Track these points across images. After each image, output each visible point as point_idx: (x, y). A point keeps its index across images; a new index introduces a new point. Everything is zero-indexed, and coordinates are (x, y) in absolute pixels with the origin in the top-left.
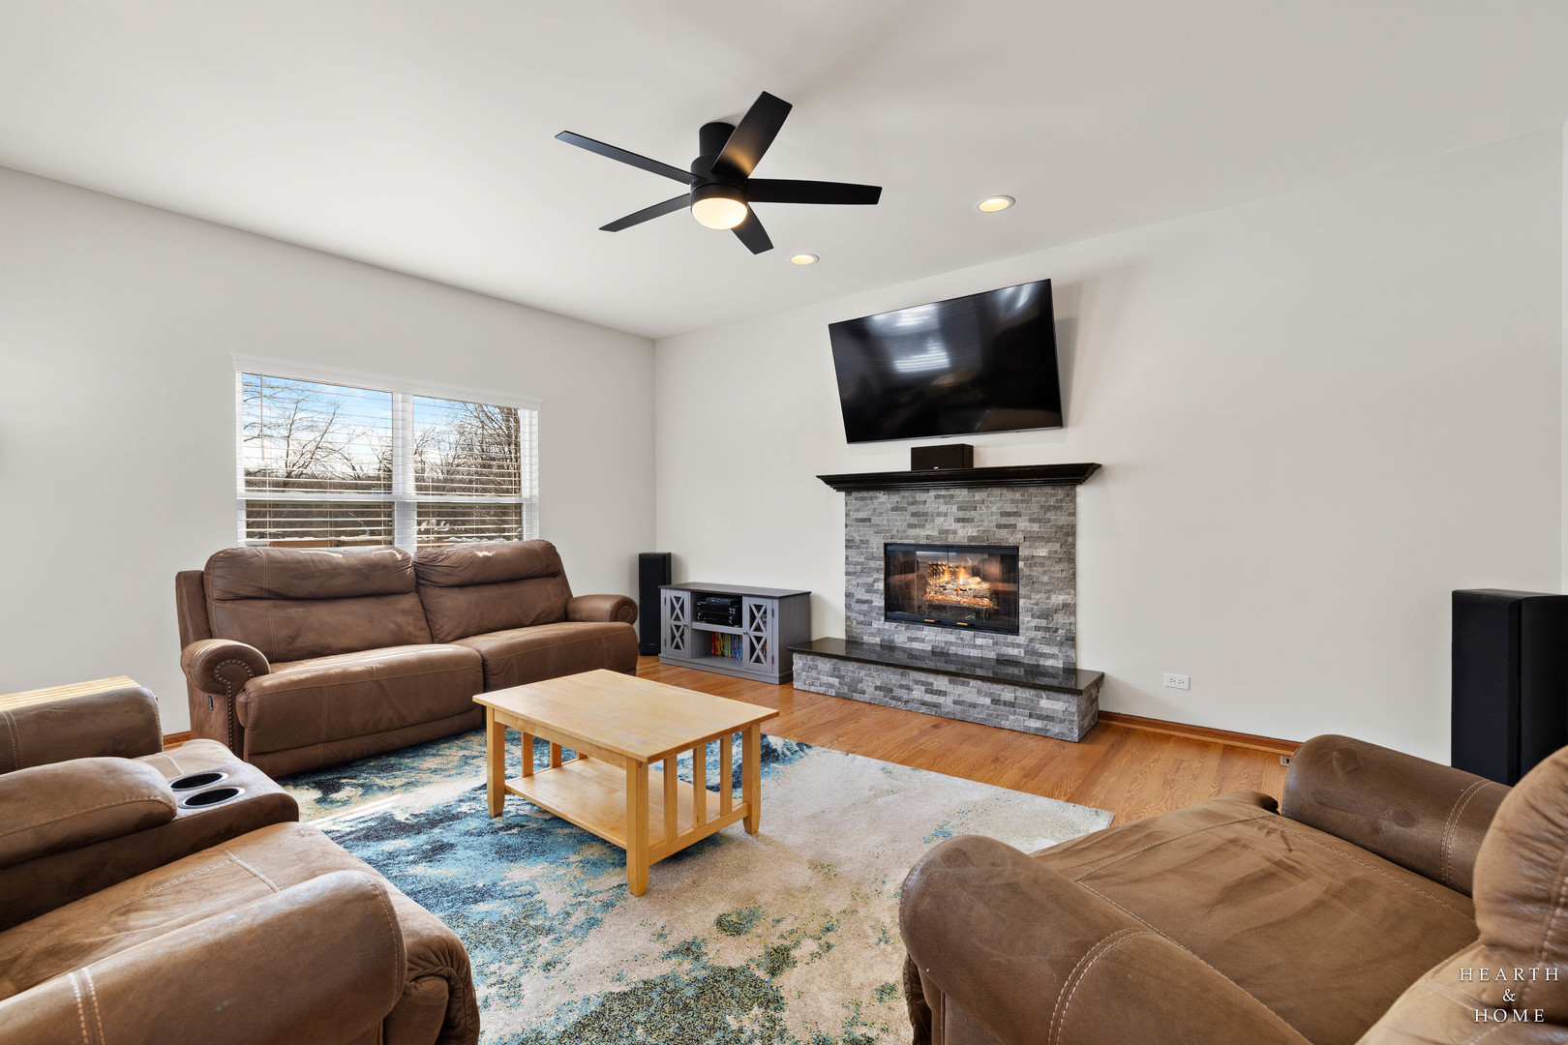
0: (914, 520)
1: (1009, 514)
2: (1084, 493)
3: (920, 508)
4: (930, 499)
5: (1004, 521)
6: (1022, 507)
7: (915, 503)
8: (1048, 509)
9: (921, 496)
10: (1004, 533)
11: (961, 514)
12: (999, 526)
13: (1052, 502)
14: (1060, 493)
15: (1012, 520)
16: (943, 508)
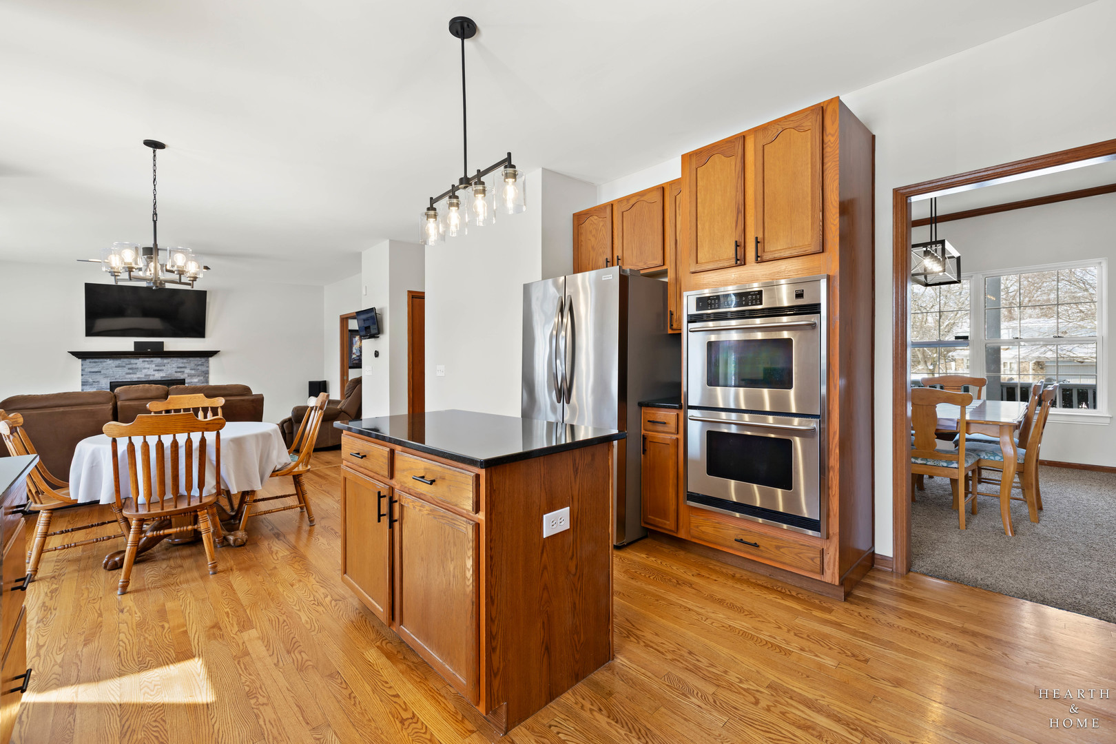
0: (129, 371)
1: (181, 368)
2: (212, 360)
3: (134, 366)
4: (139, 362)
5: (179, 370)
6: (187, 365)
7: (130, 364)
8: (198, 365)
9: (133, 361)
10: (179, 374)
11: (157, 368)
12: (176, 372)
13: (200, 363)
14: (203, 360)
15: (182, 370)
16: (147, 366)
